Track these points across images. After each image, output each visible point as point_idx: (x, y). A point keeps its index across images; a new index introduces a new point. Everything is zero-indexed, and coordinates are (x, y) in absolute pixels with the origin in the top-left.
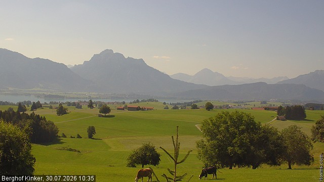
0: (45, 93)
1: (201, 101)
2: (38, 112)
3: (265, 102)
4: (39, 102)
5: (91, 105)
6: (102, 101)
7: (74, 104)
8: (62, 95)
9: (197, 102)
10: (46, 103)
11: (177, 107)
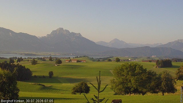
0: (25, 53)
1: (113, 57)
2: (21, 63)
3: (149, 58)
4: (21, 57)
5: (51, 59)
6: (57, 57)
7: (41, 59)
8: (34, 53)
9: (111, 57)
10: (25, 58)
11: (100, 60)
